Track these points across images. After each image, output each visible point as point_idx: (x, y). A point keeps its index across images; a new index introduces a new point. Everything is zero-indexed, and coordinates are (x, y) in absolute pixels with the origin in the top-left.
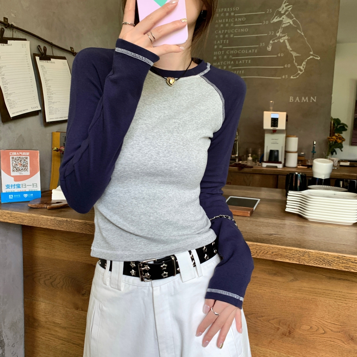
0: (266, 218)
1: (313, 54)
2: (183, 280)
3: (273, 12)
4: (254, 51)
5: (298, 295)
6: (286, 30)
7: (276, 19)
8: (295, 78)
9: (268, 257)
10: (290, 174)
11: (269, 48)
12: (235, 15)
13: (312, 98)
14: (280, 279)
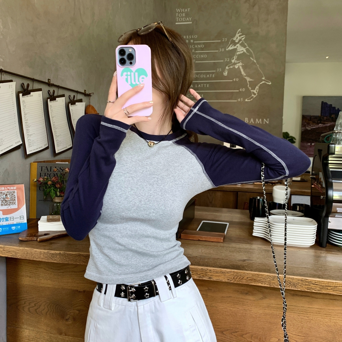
0: (236, 243)
1: (265, 80)
2: (161, 300)
3: (228, 41)
4: (212, 76)
5: (267, 311)
6: (241, 57)
7: (231, 47)
8: (249, 101)
9: (244, 282)
10: (253, 198)
11: (226, 74)
12: (195, 42)
13: (265, 120)
14: (251, 298)
